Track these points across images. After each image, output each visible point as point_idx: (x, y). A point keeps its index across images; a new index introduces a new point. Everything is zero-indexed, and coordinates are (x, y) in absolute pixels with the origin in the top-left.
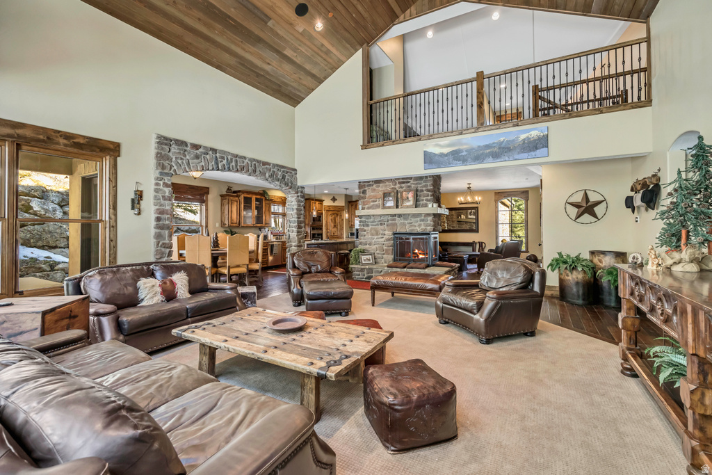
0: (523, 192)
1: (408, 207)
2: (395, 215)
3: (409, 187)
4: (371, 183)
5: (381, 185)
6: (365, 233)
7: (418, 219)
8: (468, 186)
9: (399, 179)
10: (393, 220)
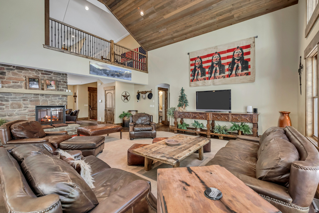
1: (52, 90)
2: (38, 94)
3: (51, 78)
4: (12, 68)
5: (23, 71)
6: (4, 107)
7: (57, 98)
9: (42, 71)
10: (36, 97)
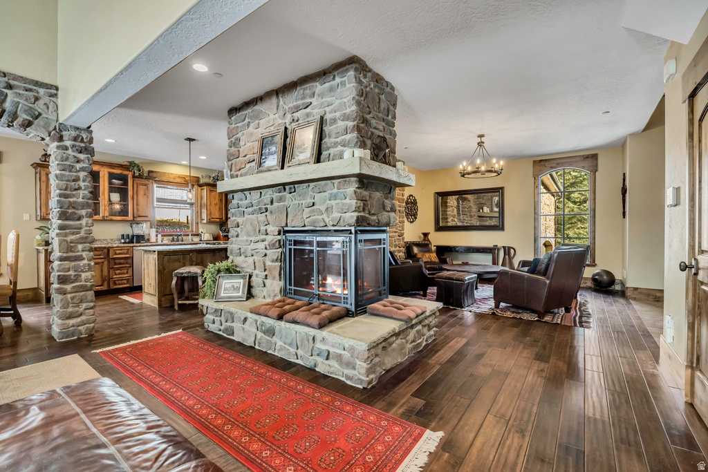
0: (587, 157)
1: (301, 164)
2: (283, 187)
6: (238, 230)
7: (327, 194)
8: (479, 140)
10: (281, 198)
